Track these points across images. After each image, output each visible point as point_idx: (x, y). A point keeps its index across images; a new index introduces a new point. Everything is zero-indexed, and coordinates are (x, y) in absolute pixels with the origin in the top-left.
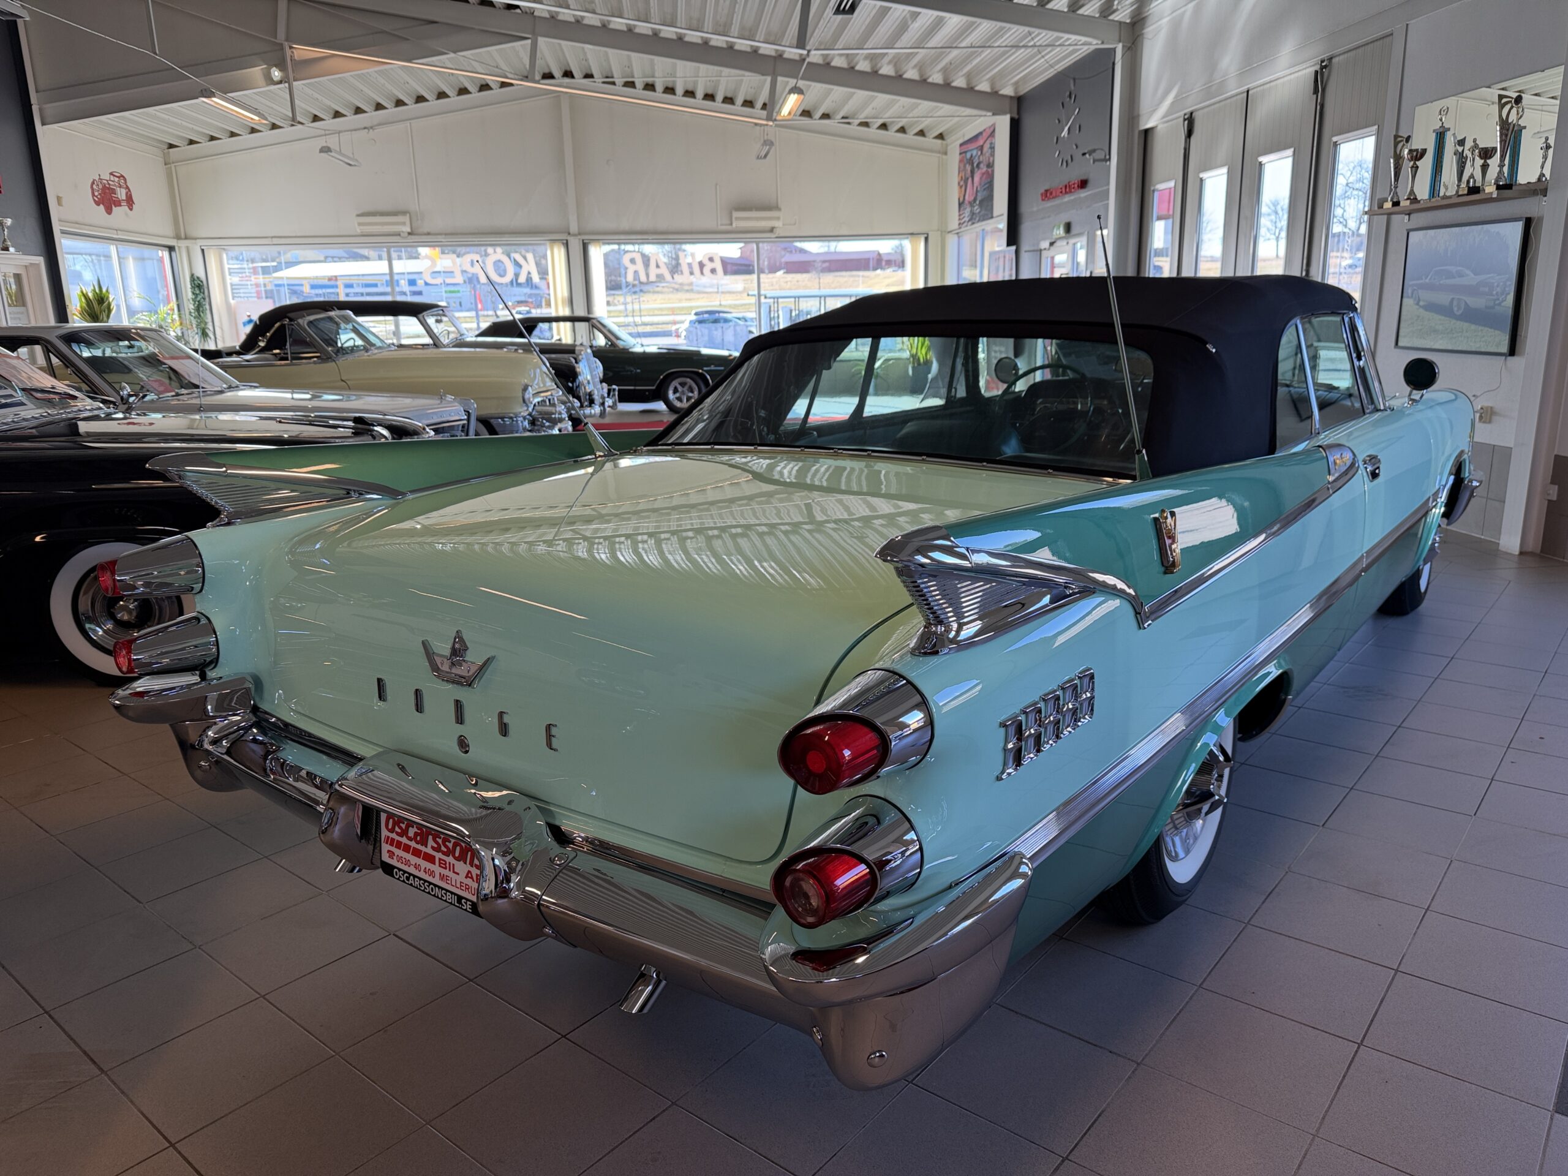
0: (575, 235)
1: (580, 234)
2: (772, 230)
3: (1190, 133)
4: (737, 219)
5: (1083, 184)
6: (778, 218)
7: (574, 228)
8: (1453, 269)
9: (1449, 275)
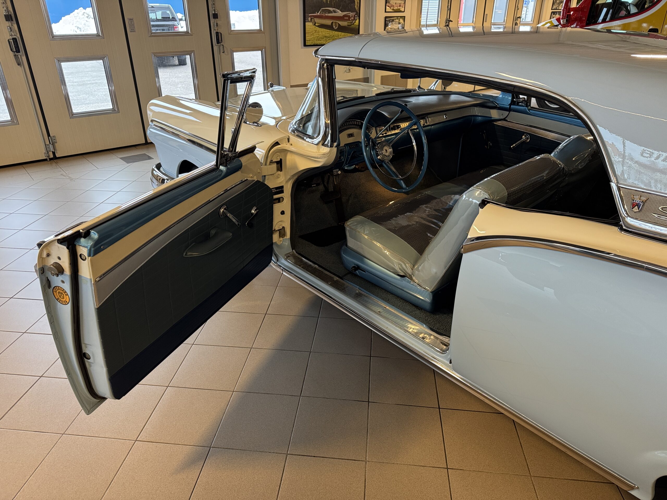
8: (331, 9)
9: (330, 12)
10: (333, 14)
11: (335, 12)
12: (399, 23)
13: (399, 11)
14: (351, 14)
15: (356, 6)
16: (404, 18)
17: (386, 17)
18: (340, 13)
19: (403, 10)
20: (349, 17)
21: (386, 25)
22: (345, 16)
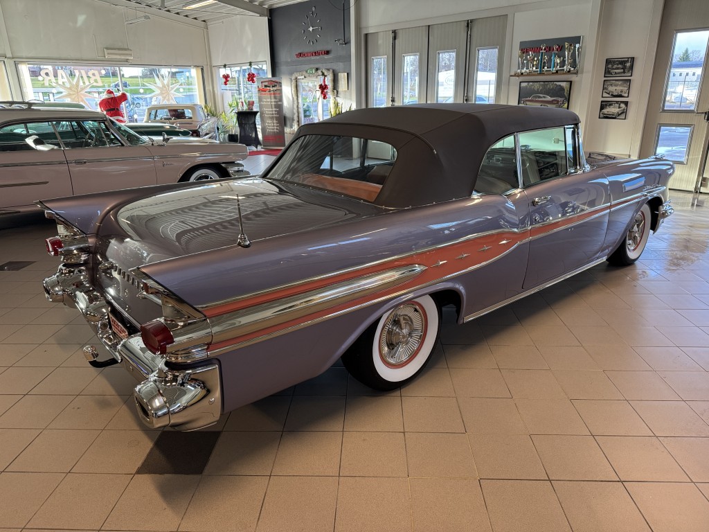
0: (9, 58)
1: (13, 58)
2: (127, 61)
3: (395, 38)
4: (108, 54)
5: (327, 53)
6: (131, 55)
7: (9, 55)
8: (541, 95)
9: (540, 97)
10: (543, 99)
11: (544, 97)
12: (619, 107)
13: (620, 96)
14: (560, 99)
15: (565, 94)
16: (626, 103)
17: (602, 102)
18: (549, 98)
19: (626, 95)
20: (558, 102)
21: (602, 108)
22: (553, 101)
